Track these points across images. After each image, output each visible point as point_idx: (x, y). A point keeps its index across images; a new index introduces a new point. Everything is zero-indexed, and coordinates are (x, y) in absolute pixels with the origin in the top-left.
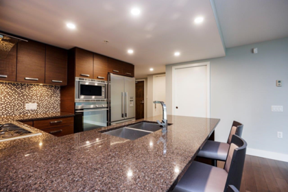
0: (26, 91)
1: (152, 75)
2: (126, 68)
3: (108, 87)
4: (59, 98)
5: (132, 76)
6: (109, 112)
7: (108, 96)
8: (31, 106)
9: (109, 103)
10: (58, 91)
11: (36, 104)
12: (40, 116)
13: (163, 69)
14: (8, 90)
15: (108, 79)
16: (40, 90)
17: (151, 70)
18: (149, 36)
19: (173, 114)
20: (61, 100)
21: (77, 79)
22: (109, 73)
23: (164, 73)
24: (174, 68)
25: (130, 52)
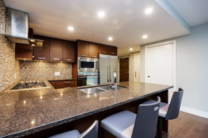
0: (55, 66)
1: (133, 53)
2: (111, 50)
3: (98, 63)
4: (71, 70)
5: (116, 54)
6: (99, 78)
7: (98, 68)
8: (57, 74)
9: (99, 72)
10: (71, 66)
11: (59, 73)
12: (61, 79)
13: (138, 49)
14: (47, 65)
15: (98, 57)
16: (61, 65)
17: (131, 49)
18: (117, 28)
19: (146, 82)
20: (72, 71)
21: (79, 58)
22: (99, 54)
23: (139, 52)
24: (146, 47)
25: (110, 39)
